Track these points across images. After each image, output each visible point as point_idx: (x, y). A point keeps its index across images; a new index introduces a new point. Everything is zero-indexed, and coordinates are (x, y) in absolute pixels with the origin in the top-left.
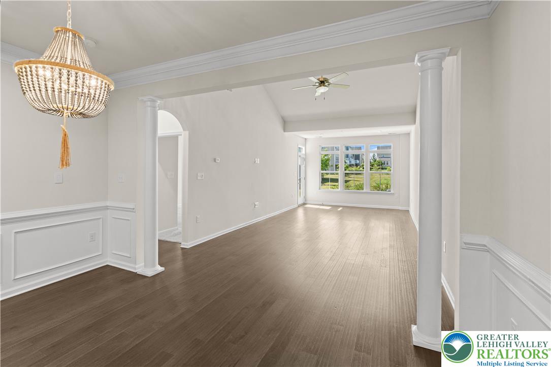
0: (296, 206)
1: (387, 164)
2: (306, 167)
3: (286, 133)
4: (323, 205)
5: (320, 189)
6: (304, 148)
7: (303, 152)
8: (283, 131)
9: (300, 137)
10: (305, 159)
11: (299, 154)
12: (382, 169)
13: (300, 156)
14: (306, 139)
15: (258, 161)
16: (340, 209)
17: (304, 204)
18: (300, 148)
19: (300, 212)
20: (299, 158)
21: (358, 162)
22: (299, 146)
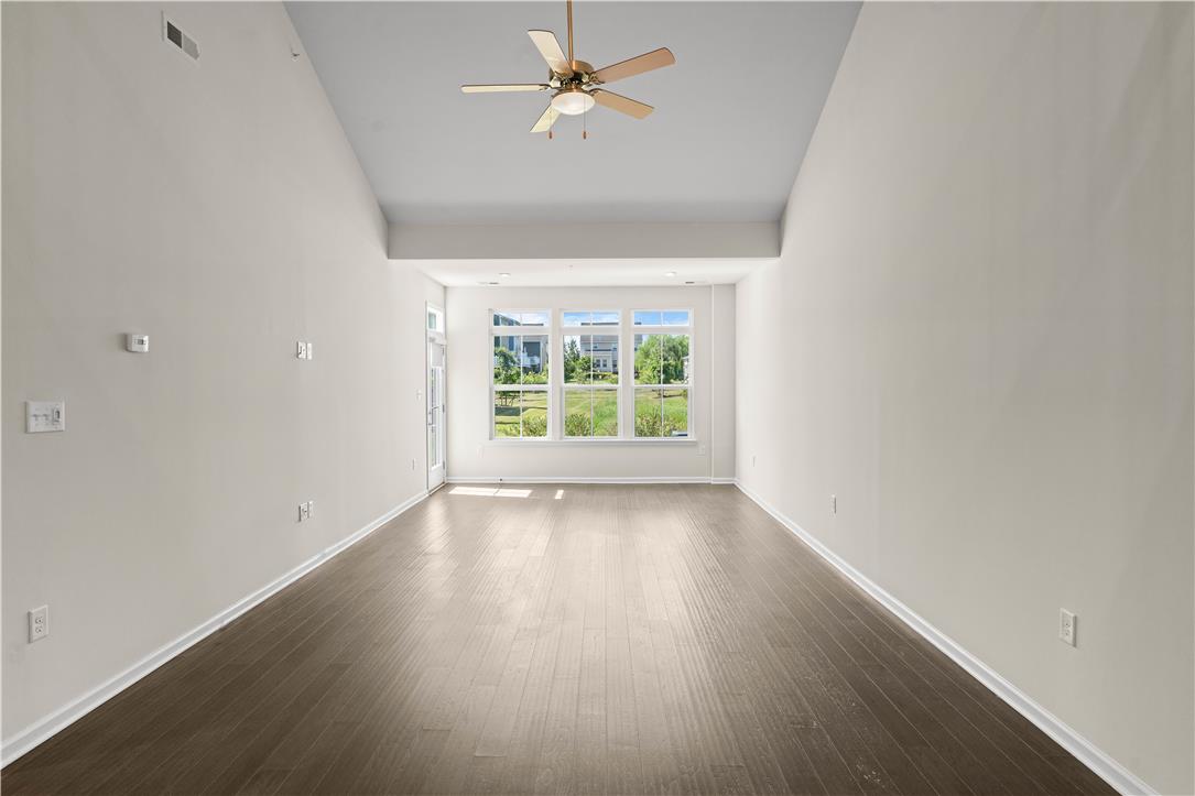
0: (424, 494)
1: (605, 366)
2: (446, 373)
3: (394, 263)
4: (502, 485)
5: (491, 439)
6: (440, 316)
7: (440, 328)
8: (385, 257)
9: (431, 279)
10: (444, 350)
11: (430, 335)
12: (596, 377)
13: (433, 340)
14: (445, 287)
15: (307, 352)
16: (560, 494)
17: (446, 486)
18: (430, 315)
19: (436, 511)
20: (430, 345)
21: (537, 360)
22: (430, 310)
